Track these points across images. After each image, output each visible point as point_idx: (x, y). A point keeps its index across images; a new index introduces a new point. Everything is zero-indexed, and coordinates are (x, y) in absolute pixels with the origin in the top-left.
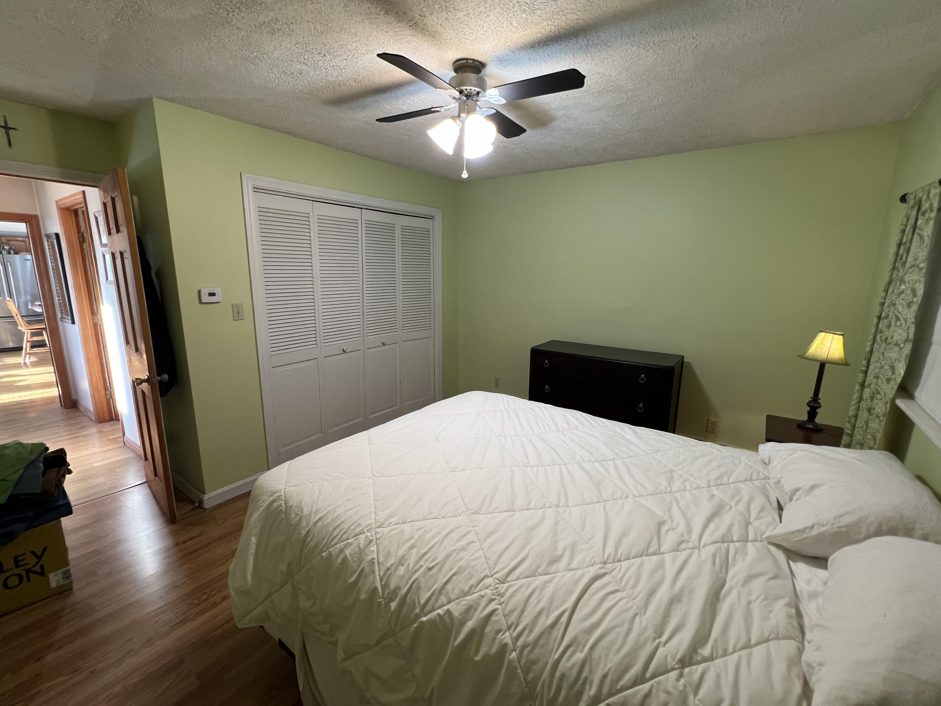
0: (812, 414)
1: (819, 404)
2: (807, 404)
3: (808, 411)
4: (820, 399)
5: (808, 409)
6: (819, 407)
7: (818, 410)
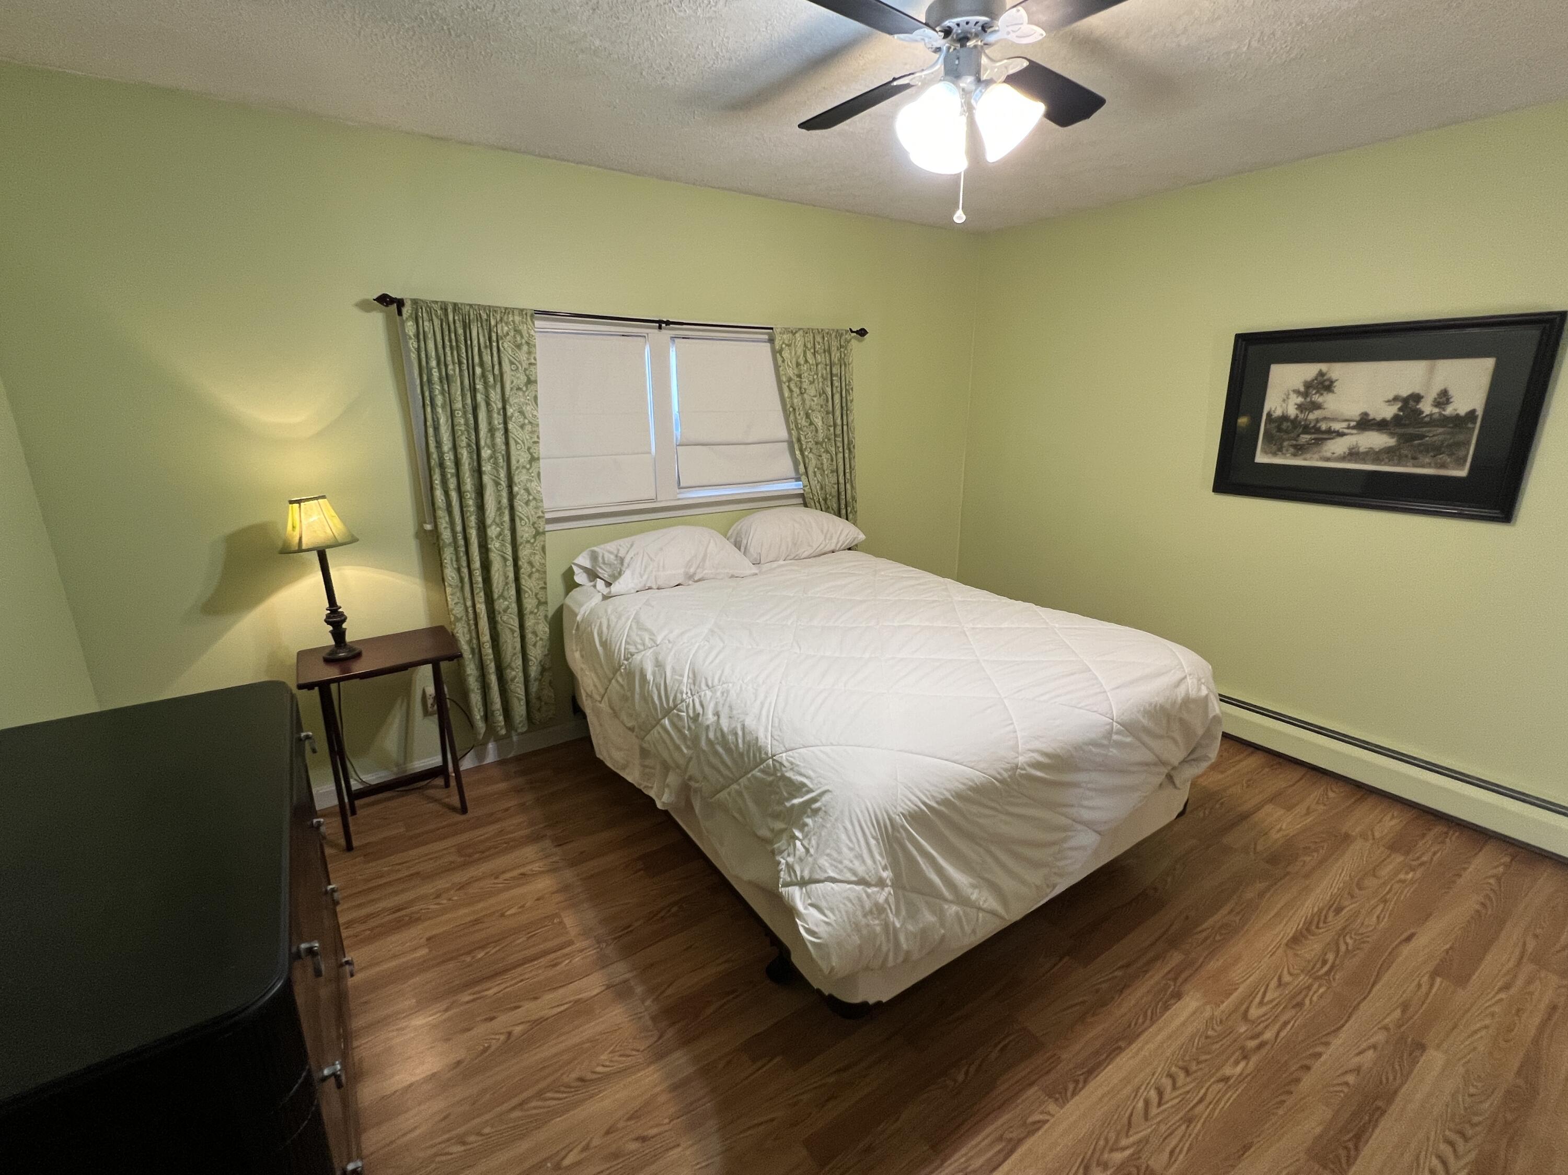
0: (338, 634)
1: (342, 614)
2: (326, 621)
3: (331, 632)
4: (340, 608)
5: (331, 628)
6: (344, 620)
7: (344, 626)
